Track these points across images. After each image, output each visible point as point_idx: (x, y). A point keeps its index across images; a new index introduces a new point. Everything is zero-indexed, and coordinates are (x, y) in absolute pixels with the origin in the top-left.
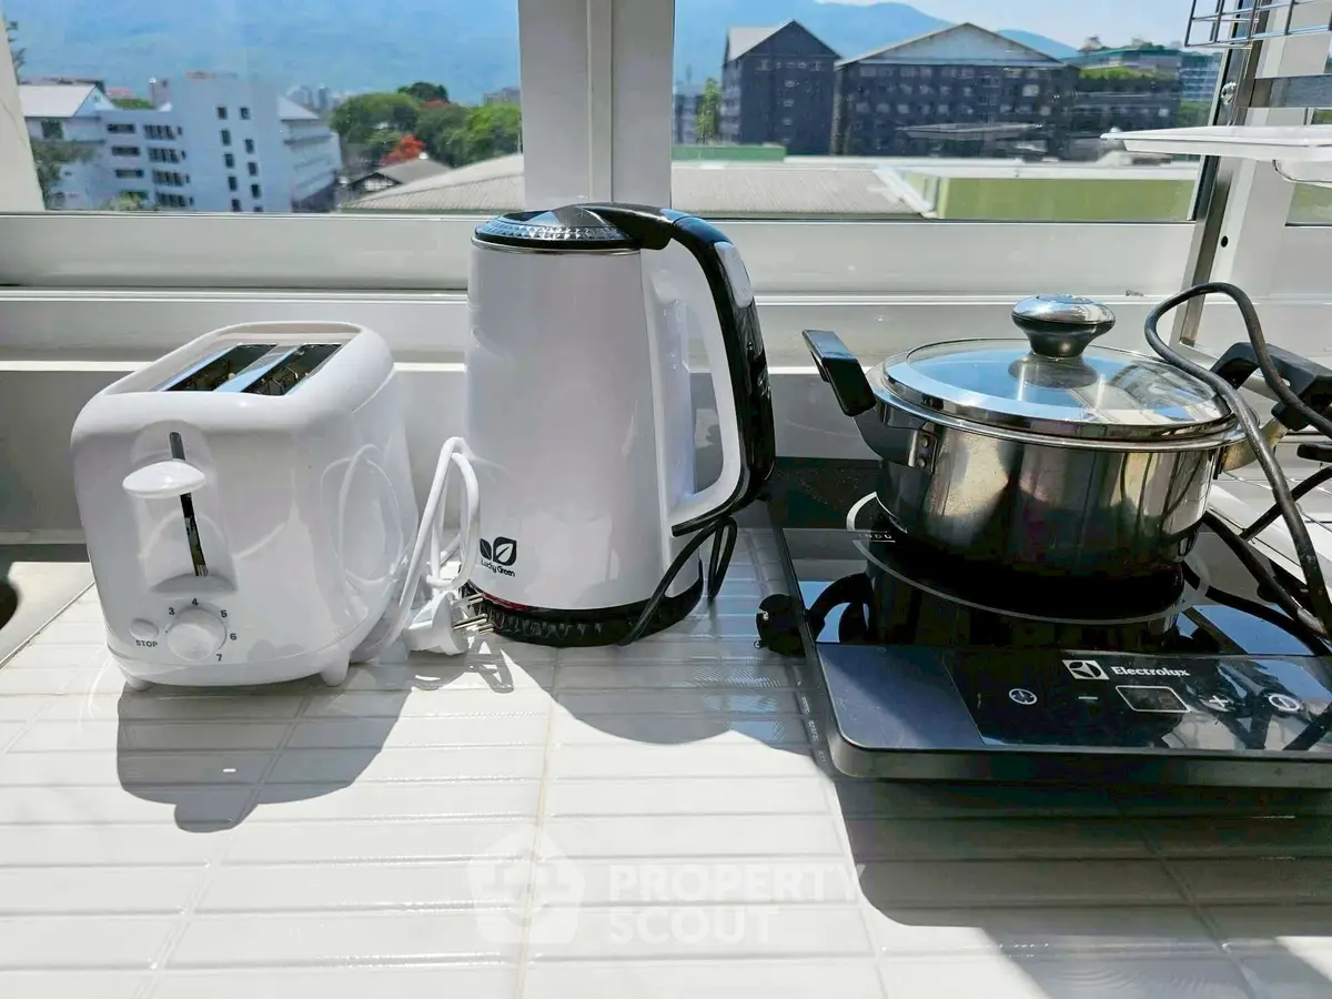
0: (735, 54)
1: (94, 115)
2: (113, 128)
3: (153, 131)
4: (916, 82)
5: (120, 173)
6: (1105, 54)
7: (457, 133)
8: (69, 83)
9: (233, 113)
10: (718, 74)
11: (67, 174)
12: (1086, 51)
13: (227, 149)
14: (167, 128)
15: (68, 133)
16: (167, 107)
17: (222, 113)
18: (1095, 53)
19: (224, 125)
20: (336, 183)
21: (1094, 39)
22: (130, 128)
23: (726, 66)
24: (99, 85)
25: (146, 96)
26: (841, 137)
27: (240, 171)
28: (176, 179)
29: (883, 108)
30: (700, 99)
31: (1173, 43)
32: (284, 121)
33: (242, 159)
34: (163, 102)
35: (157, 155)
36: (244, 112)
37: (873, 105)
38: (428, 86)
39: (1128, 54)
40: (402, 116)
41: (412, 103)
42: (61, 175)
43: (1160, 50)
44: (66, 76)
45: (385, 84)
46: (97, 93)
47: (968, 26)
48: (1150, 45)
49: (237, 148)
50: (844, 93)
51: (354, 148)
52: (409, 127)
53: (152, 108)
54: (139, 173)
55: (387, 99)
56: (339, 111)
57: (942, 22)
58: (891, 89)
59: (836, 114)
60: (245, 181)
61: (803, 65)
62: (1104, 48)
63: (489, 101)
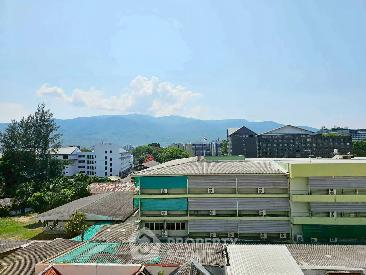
0: (229, 134)
1: (76, 153)
2: (80, 156)
3: (89, 157)
4: (278, 139)
5: (79, 167)
6: (327, 130)
7: (161, 154)
8: (72, 147)
9: (109, 152)
10: (226, 139)
11: (67, 167)
12: (322, 130)
13: (106, 160)
14: (93, 156)
15: (69, 158)
16: (93, 151)
17: (106, 152)
18: (324, 130)
19: (106, 155)
20: (131, 167)
21: (324, 127)
22: (84, 156)
23: (227, 137)
24: (79, 147)
25: (89, 149)
26: (259, 153)
27: (108, 166)
28: (93, 168)
29: (270, 145)
30: (221, 145)
31: (345, 127)
32: (120, 153)
33: (109, 162)
34: (93, 150)
35: (89, 162)
36: (111, 152)
37: (267, 145)
38: (155, 144)
39: (333, 130)
40: (149, 151)
41: (151, 148)
42: (66, 168)
43: (342, 129)
44: (71, 145)
45: (145, 143)
46: (78, 149)
47: (289, 125)
48: (339, 128)
49: (108, 160)
50: (259, 142)
51: (136, 159)
52: (150, 153)
53: (90, 151)
54: (84, 167)
55: (145, 147)
56: (134, 150)
57: (282, 125)
58: (271, 141)
59: (257, 147)
60: (109, 168)
61: (247, 136)
62: (326, 129)
63: (170, 146)
